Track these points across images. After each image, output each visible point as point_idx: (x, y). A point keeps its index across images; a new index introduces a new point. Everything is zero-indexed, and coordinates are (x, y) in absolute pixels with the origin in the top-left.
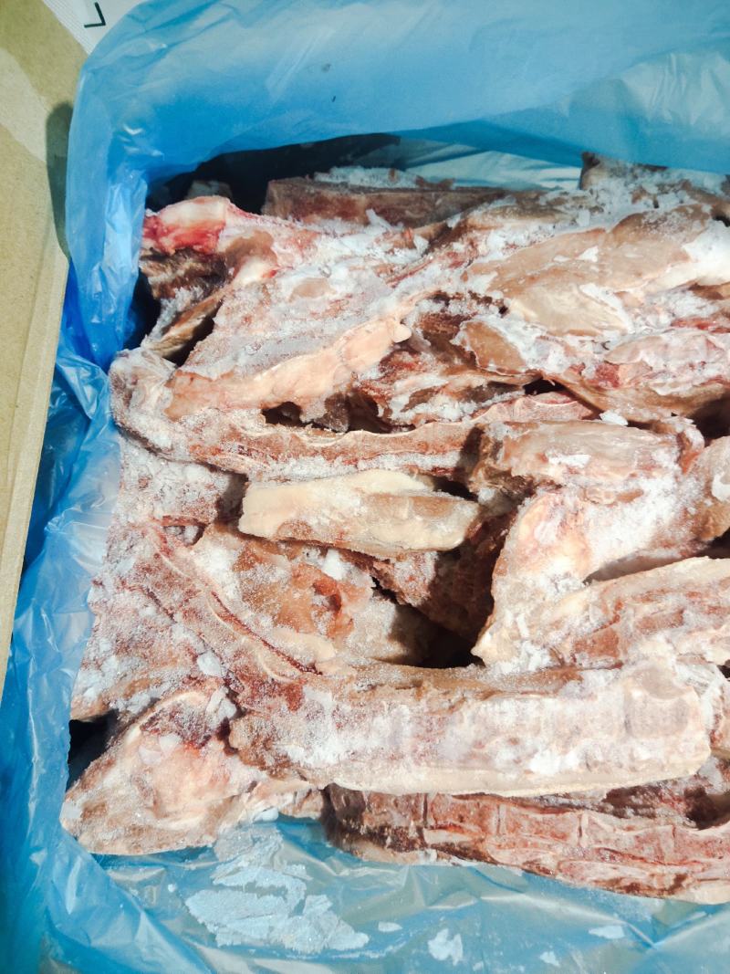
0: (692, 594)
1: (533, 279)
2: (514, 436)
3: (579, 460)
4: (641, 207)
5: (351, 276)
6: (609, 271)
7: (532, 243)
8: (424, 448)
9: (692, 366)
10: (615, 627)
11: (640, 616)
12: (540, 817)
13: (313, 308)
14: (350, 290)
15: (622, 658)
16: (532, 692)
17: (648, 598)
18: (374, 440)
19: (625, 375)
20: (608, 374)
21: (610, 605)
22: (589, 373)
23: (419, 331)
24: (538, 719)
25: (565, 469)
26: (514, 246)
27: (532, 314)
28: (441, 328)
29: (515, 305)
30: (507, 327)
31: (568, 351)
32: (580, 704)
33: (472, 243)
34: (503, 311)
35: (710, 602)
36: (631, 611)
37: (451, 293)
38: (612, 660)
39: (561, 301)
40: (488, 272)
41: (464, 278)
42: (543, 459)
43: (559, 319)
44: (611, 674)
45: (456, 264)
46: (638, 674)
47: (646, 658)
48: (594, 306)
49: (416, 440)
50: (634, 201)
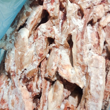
0: (78, 52)
1: (21, 63)
2: (48, 73)
3: (54, 64)
4: (13, 43)
5: (12, 95)
6: (23, 51)
7: (15, 62)
8: (46, 87)
9: (42, 42)
10: (81, 65)
11: (80, 61)
12: (107, 83)
13: (16, 103)
14: (15, 96)
15: (86, 65)
16: (90, 81)
17: (77, 59)
18: (43, 96)
19: (41, 53)
20: (41, 55)
21: (78, 65)
22: (40, 58)
23: (25, 84)
24: (94, 81)
25: (55, 66)
26: (14, 65)
27: (27, 65)
28: (26, 80)
29: (25, 67)
30: (29, 69)
31: (35, 61)
32: (93, 74)
33: (12, 72)
34: (25, 69)
35: (80, 50)
36: (79, 62)
37: (20, 77)
38: (86, 67)
39: (26, 60)
40: (18, 71)
41: (18, 75)
42: (53, 69)
43: (29, 61)
44: (88, 68)
45: (15, 75)
46: (89, 64)
47: (87, 62)
48: (28, 55)
49: (44, 89)
50: (12, 43)
